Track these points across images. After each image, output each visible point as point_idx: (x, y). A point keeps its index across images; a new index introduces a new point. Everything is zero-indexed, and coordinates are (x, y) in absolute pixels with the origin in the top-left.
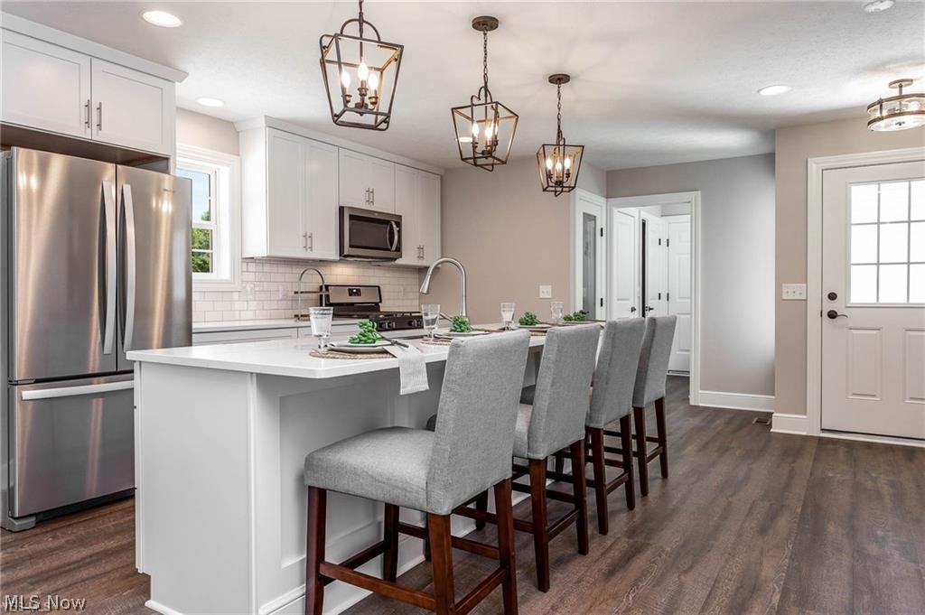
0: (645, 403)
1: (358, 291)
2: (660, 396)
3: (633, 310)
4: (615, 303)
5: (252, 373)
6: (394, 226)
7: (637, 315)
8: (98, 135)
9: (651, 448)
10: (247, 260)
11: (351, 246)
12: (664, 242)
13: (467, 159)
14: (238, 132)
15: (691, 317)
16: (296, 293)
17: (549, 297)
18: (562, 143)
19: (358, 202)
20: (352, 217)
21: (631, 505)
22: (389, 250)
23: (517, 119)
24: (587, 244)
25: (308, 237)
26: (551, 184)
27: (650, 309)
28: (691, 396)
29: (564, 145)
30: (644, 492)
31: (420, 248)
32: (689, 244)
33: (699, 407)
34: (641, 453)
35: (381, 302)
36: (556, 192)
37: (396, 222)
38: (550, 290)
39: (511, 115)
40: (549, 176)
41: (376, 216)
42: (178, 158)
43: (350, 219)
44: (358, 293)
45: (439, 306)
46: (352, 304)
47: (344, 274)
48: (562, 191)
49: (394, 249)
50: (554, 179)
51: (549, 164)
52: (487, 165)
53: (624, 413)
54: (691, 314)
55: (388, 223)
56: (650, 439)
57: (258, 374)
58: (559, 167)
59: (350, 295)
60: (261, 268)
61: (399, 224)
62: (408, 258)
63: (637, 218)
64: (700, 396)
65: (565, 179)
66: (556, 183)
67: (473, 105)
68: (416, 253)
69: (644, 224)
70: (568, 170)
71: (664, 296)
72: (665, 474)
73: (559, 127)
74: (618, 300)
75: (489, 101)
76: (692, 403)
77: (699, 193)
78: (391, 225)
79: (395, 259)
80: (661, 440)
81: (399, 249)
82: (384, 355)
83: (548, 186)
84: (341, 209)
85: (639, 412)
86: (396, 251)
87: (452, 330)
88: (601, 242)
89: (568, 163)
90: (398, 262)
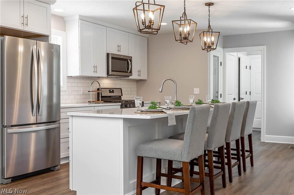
0: (245, 135)
1: (113, 91)
2: (250, 133)
3: (234, 99)
4: (227, 96)
5: (121, 118)
6: (129, 61)
7: (236, 101)
8: (26, 28)
9: (247, 154)
10: (69, 77)
11: (112, 71)
12: (248, 68)
13: (178, 40)
14: (65, 21)
15: (262, 103)
16: (89, 91)
17: (198, 93)
18: (211, 31)
19: (114, 51)
20: (112, 58)
21: (240, 174)
22: (127, 72)
23: (197, 25)
24: (215, 69)
25: (95, 67)
26: (206, 47)
27: (242, 99)
28: (262, 138)
29: (212, 32)
30: (245, 170)
31: (139, 71)
32: (261, 68)
33: (265, 142)
34: (243, 155)
35: (122, 96)
36: (207, 50)
37: (129, 60)
38: (198, 90)
39: (195, 23)
40: (205, 44)
41: (122, 57)
42: (52, 35)
43: (112, 59)
44: (113, 92)
45: (171, 97)
46: (110, 97)
47: (107, 83)
48: (211, 50)
49: (129, 72)
50: (207, 45)
51: (205, 39)
52: (185, 42)
53: (238, 138)
54: (261, 101)
55: (126, 60)
56: (247, 151)
57: (123, 118)
58: (209, 40)
59: (110, 92)
60: (74, 80)
61: (131, 61)
62: (135, 76)
63: (236, 56)
64: (266, 138)
65: (212, 45)
66: (208, 47)
67: (181, 20)
68: (137, 73)
69: (239, 59)
70: (213, 42)
71: (248, 93)
72: (252, 165)
73: (209, 24)
74: (228, 94)
75: (186, 19)
76: (262, 141)
77: (265, 46)
78: (128, 61)
79: (129, 76)
80: (251, 151)
81: (131, 72)
82: (163, 113)
83: (205, 48)
84: (108, 55)
85: (242, 138)
86: (130, 72)
87: (176, 106)
88: (221, 68)
89: (213, 39)
90: (130, 77)
